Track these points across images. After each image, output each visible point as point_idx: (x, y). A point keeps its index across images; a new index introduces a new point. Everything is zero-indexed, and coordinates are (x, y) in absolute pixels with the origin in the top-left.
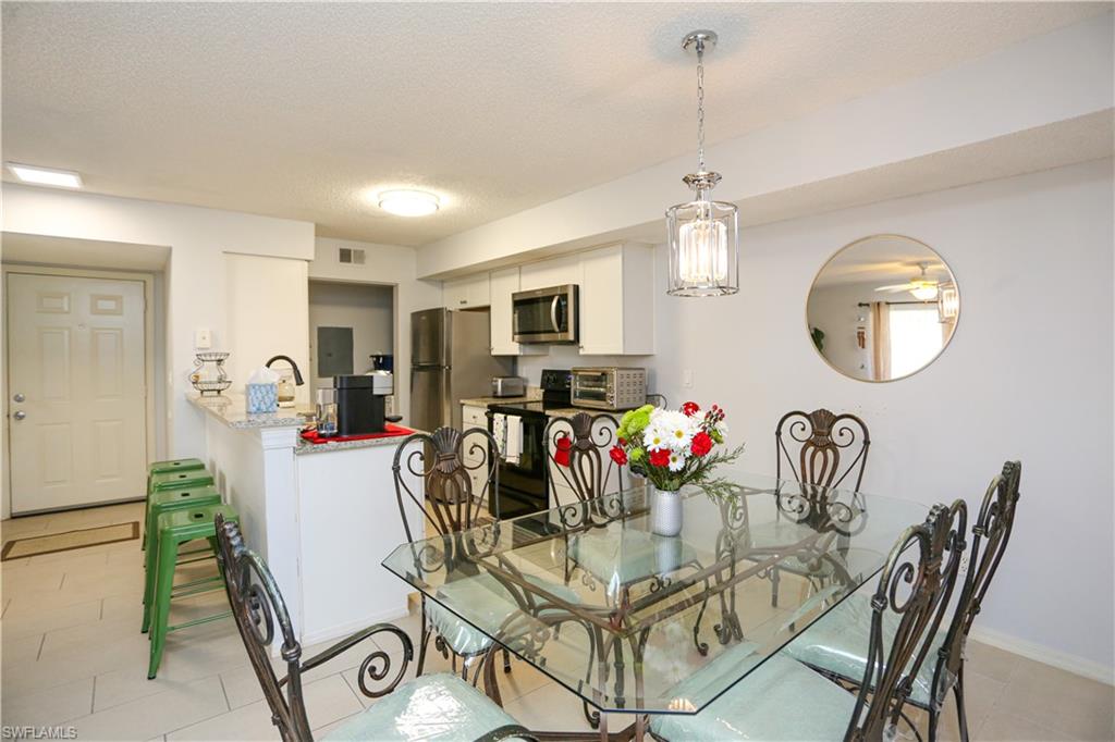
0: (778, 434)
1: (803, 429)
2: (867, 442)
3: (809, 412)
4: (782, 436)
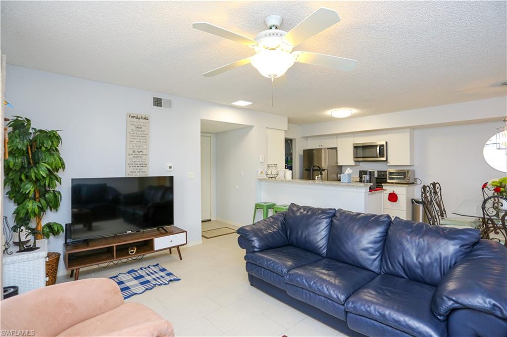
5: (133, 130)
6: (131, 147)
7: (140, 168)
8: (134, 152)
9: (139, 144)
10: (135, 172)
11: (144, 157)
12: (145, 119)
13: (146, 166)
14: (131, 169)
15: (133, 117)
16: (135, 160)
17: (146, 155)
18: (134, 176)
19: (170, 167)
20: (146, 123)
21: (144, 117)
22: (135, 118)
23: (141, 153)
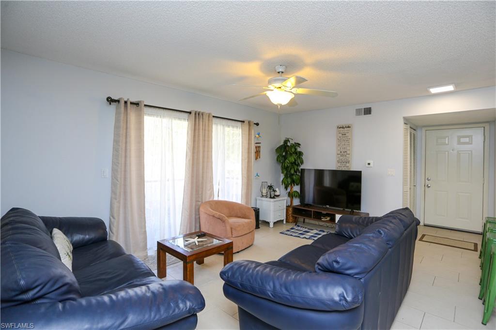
5: (340, 137)
6: (339, 149)
7: (345, 164)
8: (341, 152)
9: (344, 146)
10: (341, 167)
11: (348, 156)
12: (349, 127)
13: (348, 162)
14: (339, 164)
15: (340, 128)
16: (341, 158)
17: (349, 154)
18: (341, 169)
19: (369, 164)
20: (349, 130)
21: (347, 126)
22: (341, 129)
23: (345, 153)
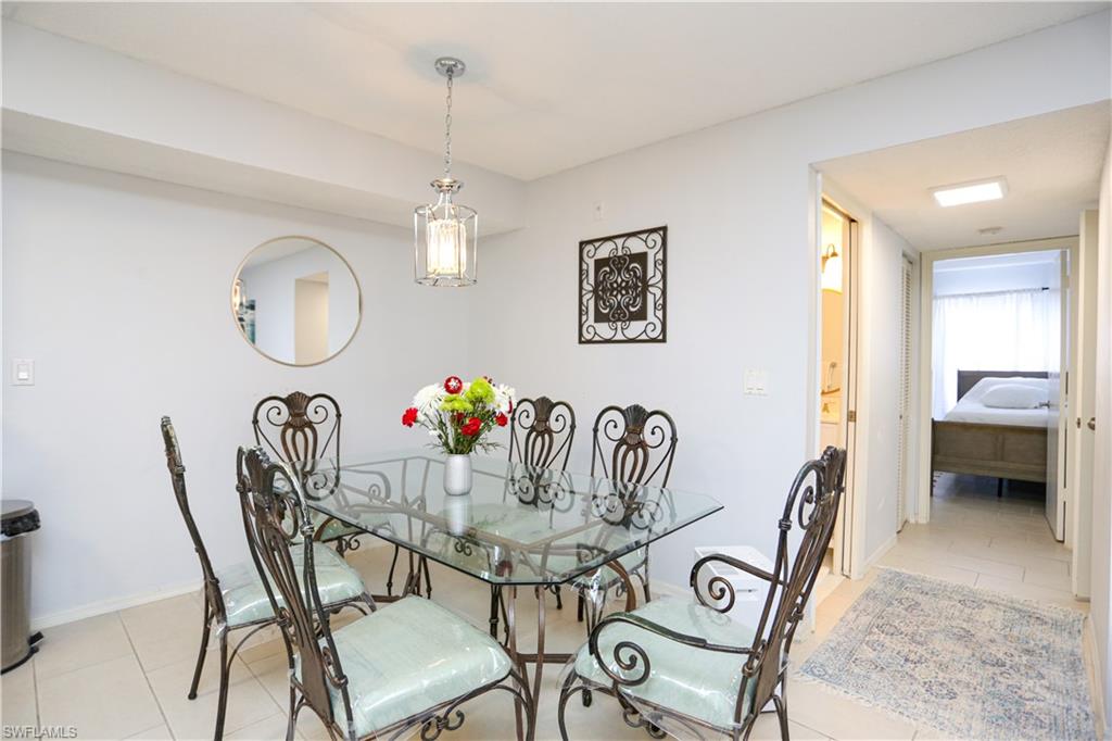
0: (255, 422)
1: (279, 414)
2: (339, 416)
3: (284, 396)
4: (259, 424)
